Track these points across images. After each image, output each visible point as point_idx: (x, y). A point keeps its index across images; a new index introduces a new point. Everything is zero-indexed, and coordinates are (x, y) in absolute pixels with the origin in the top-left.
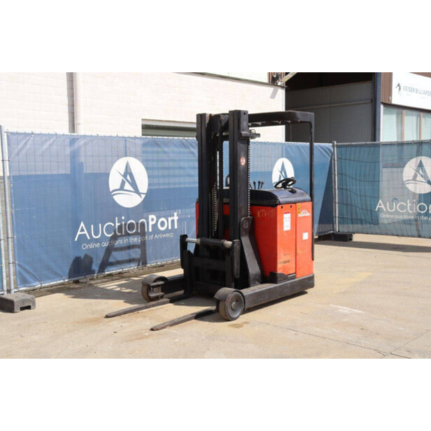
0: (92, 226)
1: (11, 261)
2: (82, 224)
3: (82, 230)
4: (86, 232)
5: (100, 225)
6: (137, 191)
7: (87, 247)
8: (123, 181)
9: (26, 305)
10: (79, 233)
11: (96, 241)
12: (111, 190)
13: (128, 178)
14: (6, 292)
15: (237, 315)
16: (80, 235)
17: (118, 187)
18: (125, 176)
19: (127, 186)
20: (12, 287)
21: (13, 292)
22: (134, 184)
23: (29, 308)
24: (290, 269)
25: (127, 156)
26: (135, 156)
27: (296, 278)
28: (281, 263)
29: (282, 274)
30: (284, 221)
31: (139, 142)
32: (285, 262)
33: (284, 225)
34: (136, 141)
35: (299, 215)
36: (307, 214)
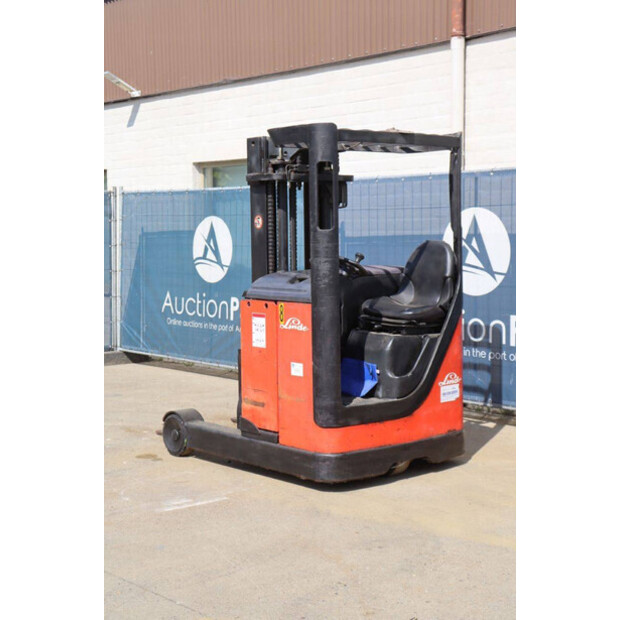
24: (265, 420)
25: (476, 206)
26: (490, 207)
27: (278, 442)
28: (248, 402)
29: (248, 423)
30: (254, 328)
31: (498, 179)
32: (256, 403)
33: (254, 337)
34: (492, 178)
35: (282, 324)
36: (302, 328)
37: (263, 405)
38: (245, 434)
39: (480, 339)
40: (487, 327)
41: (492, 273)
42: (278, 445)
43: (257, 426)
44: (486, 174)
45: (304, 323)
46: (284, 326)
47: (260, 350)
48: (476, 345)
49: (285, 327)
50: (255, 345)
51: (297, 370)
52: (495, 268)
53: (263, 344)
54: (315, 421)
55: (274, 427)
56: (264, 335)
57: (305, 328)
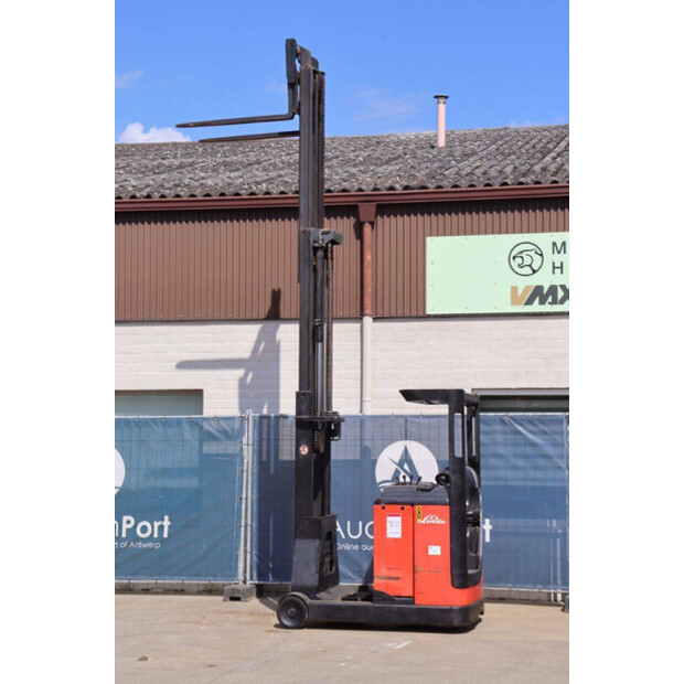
0: (349, 523)
1: (249, 550)
4: (339, 529)
5: (360, 523)
8: (397, 470)
9: (236, 595)
11: (354, 542)
12: (378, 481)
13: (406, 467)
15: (286, 622)
17: (390, 478)
18: (400, 464)
20: (248, 578)
21: (248, 583)
22: (414, 474)
23: (238, 599)
24: (399, 589)
25: (406, 439)
26: (419, 440)
27: (414, 604)
28: (380, 578)
29: (382, 593)
30: (388, 525)
31: (426, 421)
32: (389, 578)
33: (389, 531)
34: (422, 420)
36: (439, 521)
37: (398, 578)
38: (378, 601)
42: (414, 606)
43: (392, 594)
44: (412, 416)
45: (442, 518)
46: (419, 521)
47: (395, 540)
49: (423, 522)
50: (389, 536)
51: (435, 550)
53: (399, 536)
54: (452, 585)
55: (410, 593)
56: (399, 529)
57: (443, 522)
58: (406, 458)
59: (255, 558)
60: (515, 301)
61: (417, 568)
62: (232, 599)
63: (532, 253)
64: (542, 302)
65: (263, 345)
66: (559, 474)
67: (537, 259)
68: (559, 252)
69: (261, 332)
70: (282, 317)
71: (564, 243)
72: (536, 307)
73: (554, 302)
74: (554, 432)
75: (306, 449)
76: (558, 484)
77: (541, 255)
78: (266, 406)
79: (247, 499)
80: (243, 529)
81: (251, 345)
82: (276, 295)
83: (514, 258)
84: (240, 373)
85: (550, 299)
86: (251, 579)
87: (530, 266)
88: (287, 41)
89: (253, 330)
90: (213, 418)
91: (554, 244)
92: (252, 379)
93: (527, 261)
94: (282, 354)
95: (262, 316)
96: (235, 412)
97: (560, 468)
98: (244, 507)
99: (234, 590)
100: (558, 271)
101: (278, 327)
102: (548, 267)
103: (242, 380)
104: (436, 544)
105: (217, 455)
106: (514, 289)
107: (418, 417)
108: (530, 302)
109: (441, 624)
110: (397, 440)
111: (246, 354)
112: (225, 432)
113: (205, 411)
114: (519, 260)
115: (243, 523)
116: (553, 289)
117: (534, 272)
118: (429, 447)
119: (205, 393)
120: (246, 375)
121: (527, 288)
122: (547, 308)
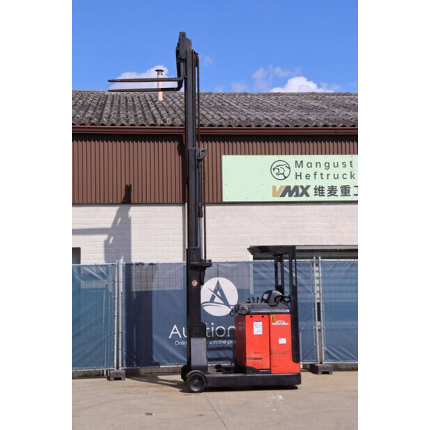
0: (184, 328)
1: (120, 348)
2: (175, 327)
3: (175, 331)
4: (178, 332)
6: (226, 303)
7: (179, 343)
9: (118, 376)
10: (172, 333)
12: (202, 302)
13: (218, 293)
14: (115, 369)
16: (173, 334)
17: (209, 300)
18: (215, 292)
19: (217, 299)
20: (120, 365)
21: (120, 369)
22: (223, 298)
23: (120, 379)
24: (262, 365)
25: (218, 276)
26: (226, 277)
27: (270, 373)
28: (250, 359)
29: (252, 368)
30: (254, 327)
31: (230, 265)
32: (256, 359)
33: (254, 331)
34: (227, 265)
35: (273, 324)
36: (284, 324)
37: (261, 359)
38: (249, 373)
39: (222, 336)
40: (227, 330)
41: (229, 306)
42: (271, 375)
43: (257, 368)
44: (221, 262)
45: (286, 322)
47: (259, 336)
48: (220, 338)
49: (275, 324)
50: (255, 334)
51: (283, 341)
52: (230, 303)
53: (261, 333)
54: (293, 361)
55: (268, 367)
56: (261, 329)
57: (287, 324)
58: (218, 288)
59: (124, 353)
60: (274, 195)
61: (272, 352)
62: (116, 379)
63: (284, 167)
64: (290, 196)
65: (120, 219)
66: (308, 295)
67: (287, 170)
68: (299, 167)
69: (118, 212)
70: (132, 202)
71: (302, 162)
72: (287, 198)
73: (297, 195)
74: (306, 271)
75: (196, 283)
76: (309, 301)
77: (289, 168)
78: (122, 258)
79: (118, 316)
80: (116, 335)
81: (113, 219)
82: (128, 189)
83: (274, 169)
84: (105, 237)
85: (294, 194)
86: (122, 366)
87: (283, 174)
88: (180, 33)
89: (113, 210)
90: (94, 266)
91: (296, 162)
92: (113, 241)
93: (281, 171)
94: (132, 225)
95: (119, 202)
96: (102, 262)
97: (309, 292)
98: (116, 321)
99: (117, 374)
100: (299, 177)
101: (129, 209)
102: (293, 175)
103: (106, 242)
104: (283, 337)
105: (91, 289)
106: (274, 188)
107: (225, 263)
108: (283, 195)
109: (287, 384)
110: (213, 277)
111: (109, 226)
112: (102, 274)
113: (81, 261)
114: (276, 171)
115: (116, 331)
116: (296, 188)
117: (285, 178)
118: (232, 281)
119: (82, 250)
120: (109, 239)
121: (281, 187)
122: (293, 199)
